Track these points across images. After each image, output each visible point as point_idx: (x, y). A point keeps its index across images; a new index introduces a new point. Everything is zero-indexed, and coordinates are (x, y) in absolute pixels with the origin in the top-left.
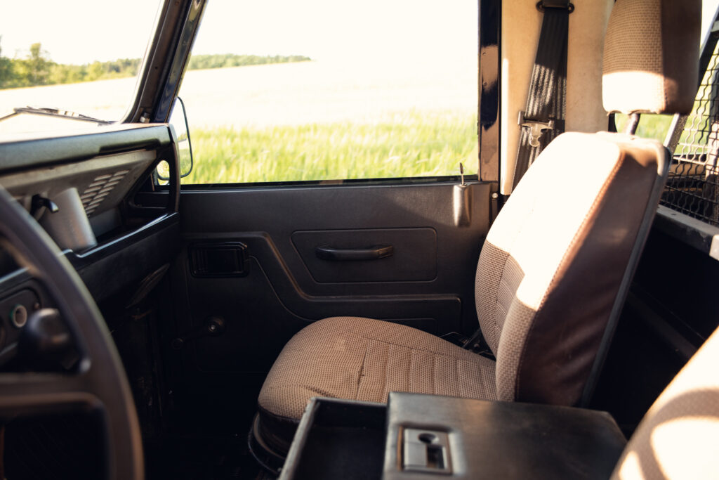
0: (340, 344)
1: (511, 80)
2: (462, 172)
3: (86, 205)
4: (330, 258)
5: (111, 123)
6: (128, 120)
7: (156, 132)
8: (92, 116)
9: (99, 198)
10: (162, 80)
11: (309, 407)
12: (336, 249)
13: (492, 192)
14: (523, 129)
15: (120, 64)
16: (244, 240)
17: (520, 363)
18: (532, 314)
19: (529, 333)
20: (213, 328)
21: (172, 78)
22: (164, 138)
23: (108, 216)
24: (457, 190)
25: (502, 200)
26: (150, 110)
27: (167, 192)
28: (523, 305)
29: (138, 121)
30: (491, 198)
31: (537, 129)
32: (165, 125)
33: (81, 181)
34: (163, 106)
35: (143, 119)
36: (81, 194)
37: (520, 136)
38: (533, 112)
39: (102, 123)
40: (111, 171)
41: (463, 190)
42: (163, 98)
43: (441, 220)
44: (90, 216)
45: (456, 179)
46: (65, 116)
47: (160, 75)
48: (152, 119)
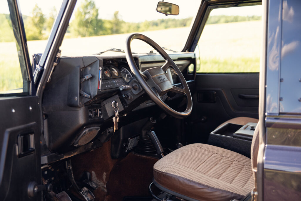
3: (172, 73)
6: (183, 51)
7: (190, 55)
8: (173, 50)
10: (194, 39)
12: (245, 95)
16: (215, 91)
20: (203, 119)
22: (193, 57)
26: (189, 48)
27: (192, 75)
29: (185, 51)
32: (193, 53)
34: (193, 47)
35: (187, 51)
39: (175, 52)
42: (194, 44)
46: (166, 49)
47: (193, 38)
48: (189, 51)
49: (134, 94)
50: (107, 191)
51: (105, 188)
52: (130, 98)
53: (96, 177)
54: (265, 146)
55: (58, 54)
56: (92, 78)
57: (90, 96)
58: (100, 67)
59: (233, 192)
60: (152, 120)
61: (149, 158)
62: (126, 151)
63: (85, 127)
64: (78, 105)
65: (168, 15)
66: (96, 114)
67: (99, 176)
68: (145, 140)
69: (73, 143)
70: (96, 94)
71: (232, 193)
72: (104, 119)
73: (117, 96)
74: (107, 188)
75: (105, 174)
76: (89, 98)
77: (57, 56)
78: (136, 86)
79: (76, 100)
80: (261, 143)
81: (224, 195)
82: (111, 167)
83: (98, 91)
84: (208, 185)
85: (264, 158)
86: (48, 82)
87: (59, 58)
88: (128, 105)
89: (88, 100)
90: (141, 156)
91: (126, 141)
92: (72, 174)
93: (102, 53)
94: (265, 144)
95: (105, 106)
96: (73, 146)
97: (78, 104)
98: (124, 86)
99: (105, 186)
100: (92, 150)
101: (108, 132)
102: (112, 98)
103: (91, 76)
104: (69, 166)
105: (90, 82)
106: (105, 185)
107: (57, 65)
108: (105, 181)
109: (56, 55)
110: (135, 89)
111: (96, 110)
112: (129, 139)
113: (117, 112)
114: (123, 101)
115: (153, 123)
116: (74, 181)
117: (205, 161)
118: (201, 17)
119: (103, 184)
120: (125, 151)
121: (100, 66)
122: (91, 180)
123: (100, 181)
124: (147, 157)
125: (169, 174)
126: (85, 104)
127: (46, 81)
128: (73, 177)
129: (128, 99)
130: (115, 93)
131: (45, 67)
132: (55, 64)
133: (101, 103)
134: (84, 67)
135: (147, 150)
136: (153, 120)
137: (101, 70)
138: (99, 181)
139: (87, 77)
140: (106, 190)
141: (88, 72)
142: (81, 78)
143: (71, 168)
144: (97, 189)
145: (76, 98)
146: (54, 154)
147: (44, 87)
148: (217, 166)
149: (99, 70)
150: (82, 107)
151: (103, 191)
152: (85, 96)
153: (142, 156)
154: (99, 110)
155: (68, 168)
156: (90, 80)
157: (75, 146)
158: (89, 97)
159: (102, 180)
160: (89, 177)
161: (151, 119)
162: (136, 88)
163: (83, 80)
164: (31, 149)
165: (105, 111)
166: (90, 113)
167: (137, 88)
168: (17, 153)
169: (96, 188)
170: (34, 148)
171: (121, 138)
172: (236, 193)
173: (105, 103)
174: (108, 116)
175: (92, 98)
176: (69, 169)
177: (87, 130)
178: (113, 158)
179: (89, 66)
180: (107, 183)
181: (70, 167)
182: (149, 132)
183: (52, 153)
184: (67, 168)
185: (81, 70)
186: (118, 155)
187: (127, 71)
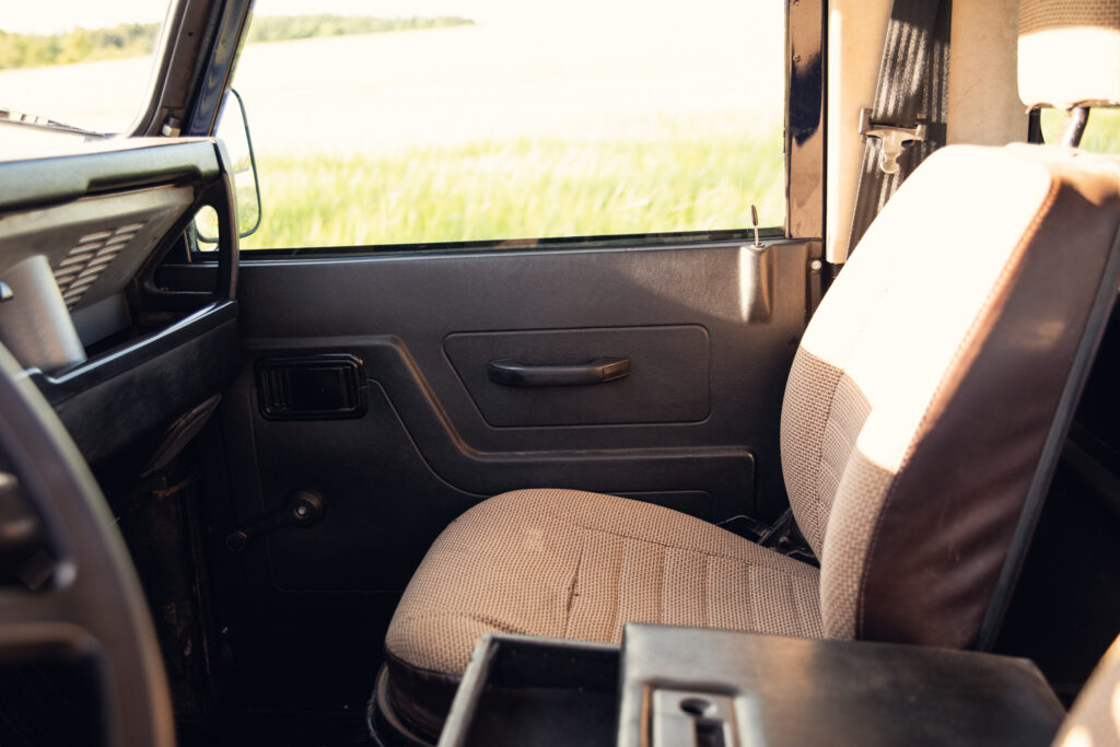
0: (534, 539)
1: (847, 51)
2: (755, 223)
4: (515, 382)
5: (108, 136)
6: (141, 131)
7: (192, 152)
8: (73, 124)
9: (88, 276)
10: (202, 57)
11: (479, 653)
12: (525, 365)
13: (810, 259)
14: (869, 141)
15: (123, 34)
16: (357, 351)
17: (865, 569)
18: (887, 481)
19: (881, 514)
21: (220, 53)
22: (207, 164)
23: (107, 309)
24: (746, 255)
25: (829, 273)
26: (180, 113)
27: (214, 265)
28: (869, 464)
29: (160, 133)
30: (809, 269)
31: (893, 140)
32: (209, 139)
33: (55, 243)
34: (205, 106)
35: (168, 129)
36: (55, 267)
37: (864, 154)
38: (886, 109)
39: (93, 137)
40: (111, 225)
41: (758, 256)
42: (203, 91)
43: (718, 310)
44: (73, 308)
45: (745, 235)
46: (22, 123)
47: (198, 48)
48: (185, 130)
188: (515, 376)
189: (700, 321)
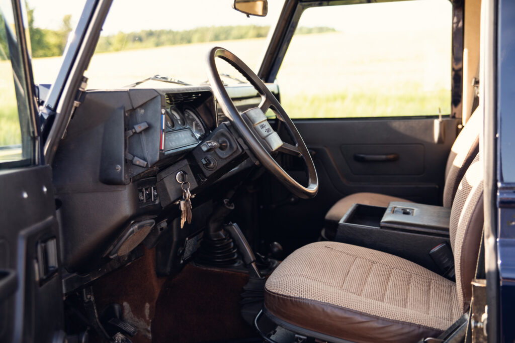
2: (440, 112)
10: (273, 60)
12: (366, 155)
13: (458, 124)
14: (476, 88)
16: (314, 150)
20: (293, 199)
22: (275, 91)
24: (437, 123)
26: (265, 76)
30: (457, 127)
32: (275, 84)
37: (474, 91)
41: (441, 123)
43: (428, 139)
48: (267, 81)
49: (220, 158)
50: (152, 336)
51: (148, 331)
52: (212, 165)
53: (131, 313)
54: (496, 242)
55: (83, 84)
56: (149, 128)
57: (146, 163)
58: (162, 109)
59: (420, 324)
60: (227, 204)
61: (225, 271)
62: (182, 262)
63: (132, 222)
64: (122, 181)
65: (250, 16)
66: (149, 195)
67: (138, 310)
68: (215, 239)
69: (108, 252)
70: (158, 158)
71: (419, 326)
72: (162, 205)
73: (186, 162)
74: (153, 331)
75: (147, 305)
76: (145, 166)
77: (80, 89)
78: (224, 142)
79: (119, 170)
80: (488, 237)
81: (406, 330)
82: (157, 292)
83: (160, 153)
84: (377, 315)
85: (499, 262)
86: (62, 138)
87: (84, 93)
88: (207, 178)
89: (141, 170)
90: (209, 269)
91: (181, 243)
92: (95, 311)
93: (138, 84)
94: (496, 237)
95: (163, 182)
96: (108, 256)
97: (123, 179)
98: (210, 143)
99: (149, 328)
100: (129, 264)
101: (159, 229)
102: (177, 166)
103: (147, 126)
104: (89, 296)
105: (144, 138)
106: (149, 325)
107: (80, 105)
108: (148, 319)
109: (79, 86)
110: (222, 148)
111: (149, 189)
112: (187, 239)
113: (188, 191)
114: (197, 171)
115: (230, 210)
116: (99, 324)
117: (349, 272)
118: (287, 21)
119: (145, 324)
120: (180, 262)
121: (163, 107)
122: (122, 318)
123: (139, 318)
124: (222, 271)
125: (304, 299)
126: (133, 177)
127: (59, 136)
128: (96, 315)
129: (209, 166)
130: (182, 157)
131: (59, 110)
132: (76, 103)
133: (156, 176)
134: (131, 108)
135: (219, 258)
136: (229, 203)
137: (164, 114)
138: (137, 320)
139: (138, 128)
140: (150, 335)
141: (139, 119)
142: (125, 130)
143: (92, 299)
144: (135, 334)
145: (119, 167)
146: (75, 274)
147: (55, 148)
148: (369, 279)
149: (162, 114)
150: (129, 184)
151: (146, 337)
152: (138, 163)
153: (212, 269)
154: (154, 190)
155: (87, 300)
156: (143, 133)
157: (112, 257)
158: (144, 164)
159: (144, 317)
160: (118, 314)
161: (225, 201)
162: (224, 146)
163: (130, 133)
164: (52, 269)
165: (165, 189)
166: (140, 194)
167: (227, 146)
168: (37, 278)
169: (134, 332)
170: (57, 266)
171: (175, 239)
172: (426, 325)
173: (163, 176)
174: (170, 199)
175: (149, 166)
176: (90, 301)
177: (136, 227)
178: (159, 275)
179: (141, 107)
180: (152, 322)
181: (90, 298)
182: (228, 225)
183: (73, 272)
184: (85, 299)
185: (127, 114)
186: (168, 269)
187: (192, 116)
188: (363, 158)
189: (421, 143)
